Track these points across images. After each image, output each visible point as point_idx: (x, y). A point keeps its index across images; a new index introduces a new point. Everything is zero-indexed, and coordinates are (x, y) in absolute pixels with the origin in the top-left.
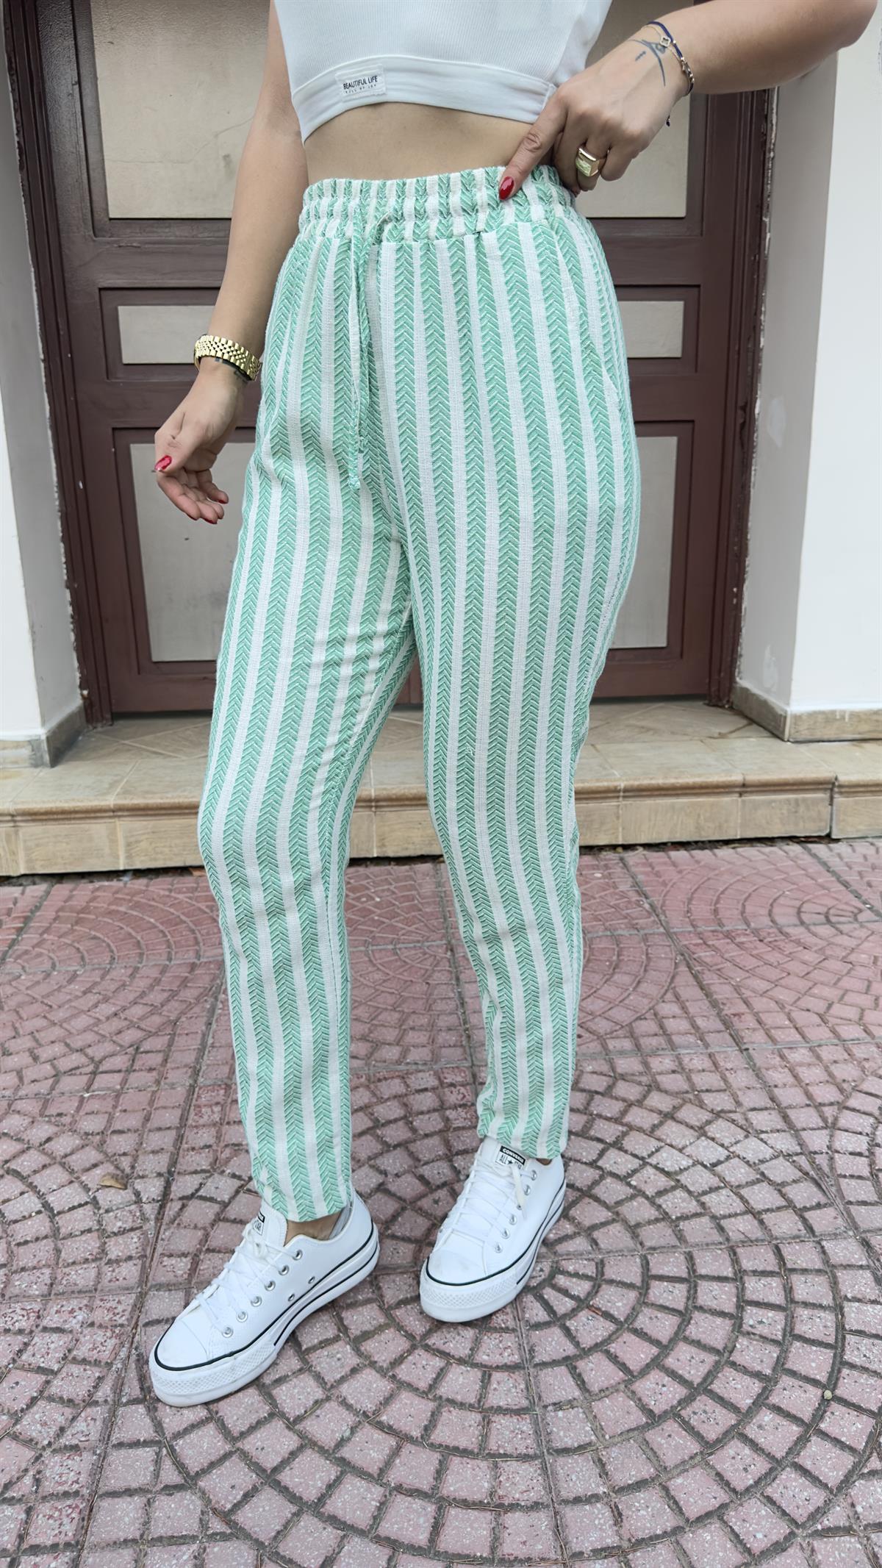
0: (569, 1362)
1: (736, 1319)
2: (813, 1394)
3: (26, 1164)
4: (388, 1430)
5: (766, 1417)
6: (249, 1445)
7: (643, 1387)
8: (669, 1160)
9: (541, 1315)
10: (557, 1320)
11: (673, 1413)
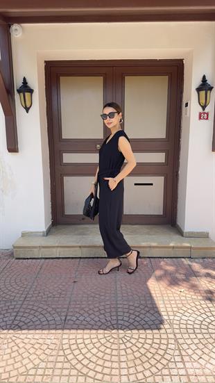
0: (125, 350)
1: (151, 345)
2: (160, 357)
3: (44, 312)
4: (97, 357)
5: (152, 359)
6: (77, 357)
7: (135, 354)
8: (146, 319)
9: (121, 342)
10: (124, 343)
11: (139, 358)
